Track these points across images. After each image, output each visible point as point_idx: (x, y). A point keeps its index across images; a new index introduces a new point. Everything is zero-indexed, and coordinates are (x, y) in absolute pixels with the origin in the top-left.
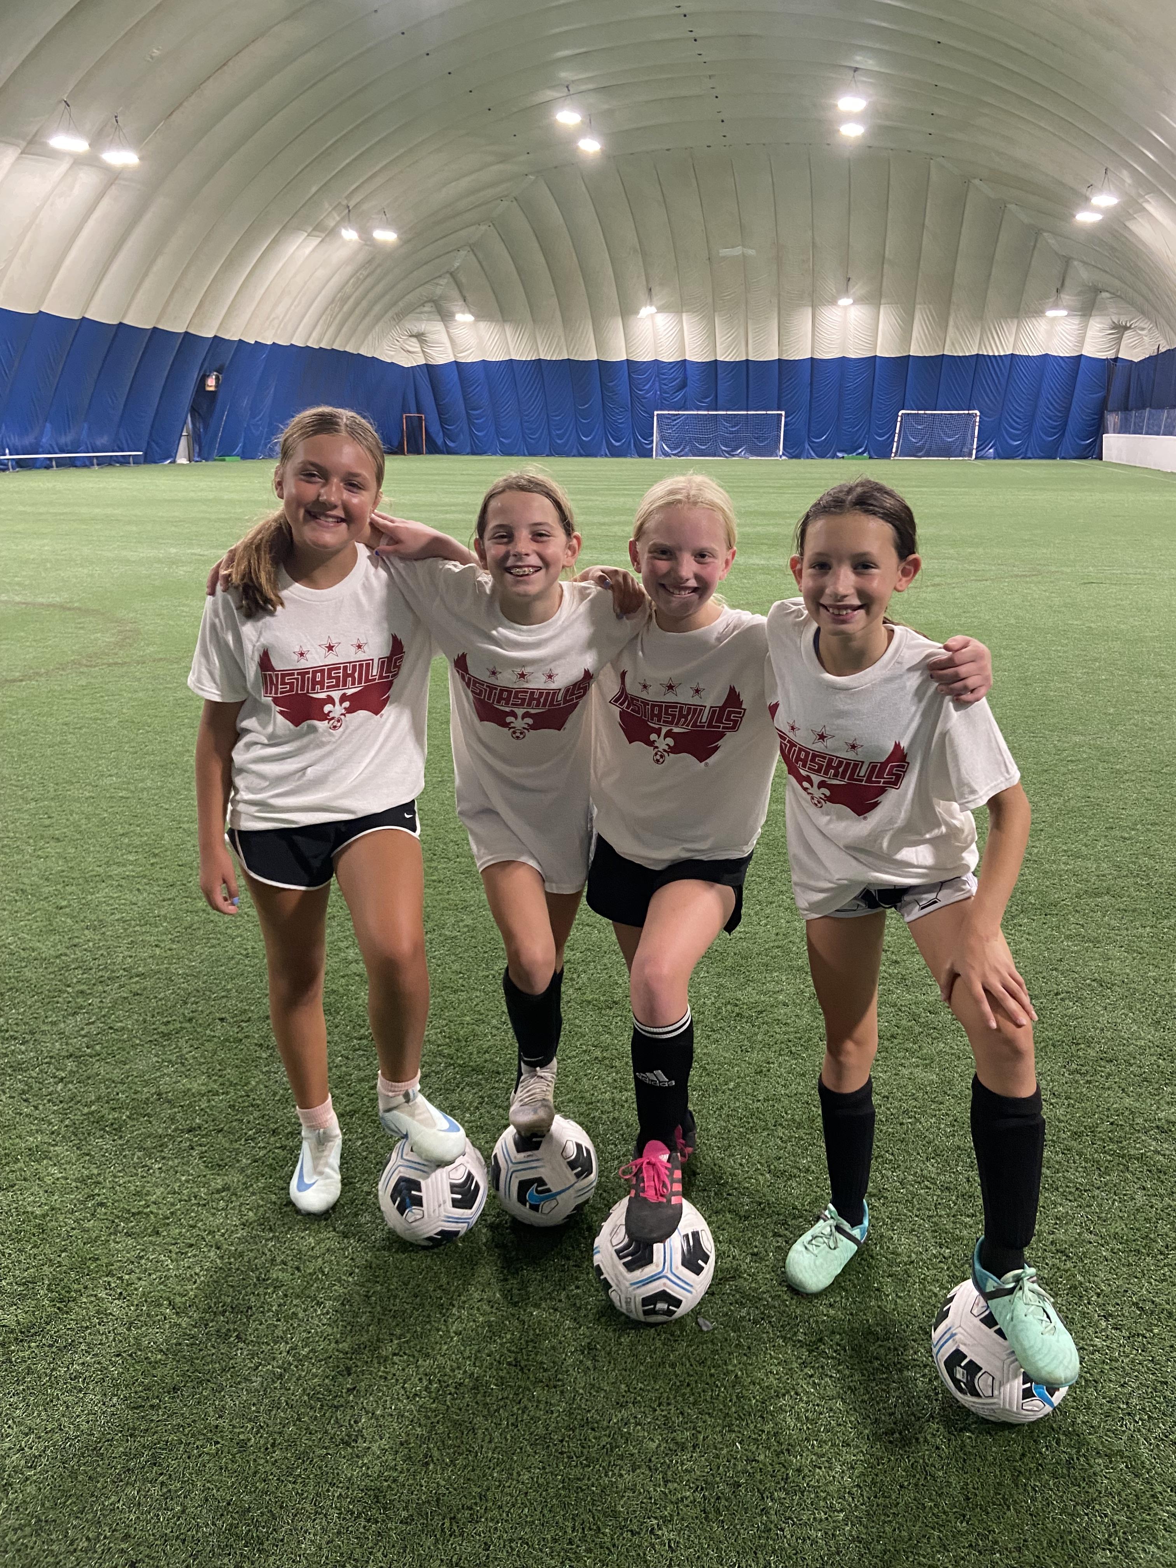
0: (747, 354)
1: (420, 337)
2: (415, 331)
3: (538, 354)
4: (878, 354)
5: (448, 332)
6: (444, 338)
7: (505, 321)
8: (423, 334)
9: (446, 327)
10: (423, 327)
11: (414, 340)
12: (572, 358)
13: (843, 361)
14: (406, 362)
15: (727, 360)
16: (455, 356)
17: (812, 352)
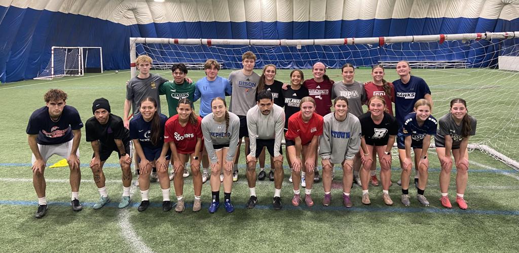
0: (309, 18)
1: (134, 10)
2: (131, 7)
3: (199, 19)
4: (376, 18)
5: (150, 8)
6: (147, 11)
7: (181, 2)
8: (135, 9)
9: (149, 5)
10: (135, 5)
11: (131, 12)
12: (216, 21)
13: (358, 21)
14: (126, 23)
15: (299, 21)
16: (154, 20)
17: (343, 17)
